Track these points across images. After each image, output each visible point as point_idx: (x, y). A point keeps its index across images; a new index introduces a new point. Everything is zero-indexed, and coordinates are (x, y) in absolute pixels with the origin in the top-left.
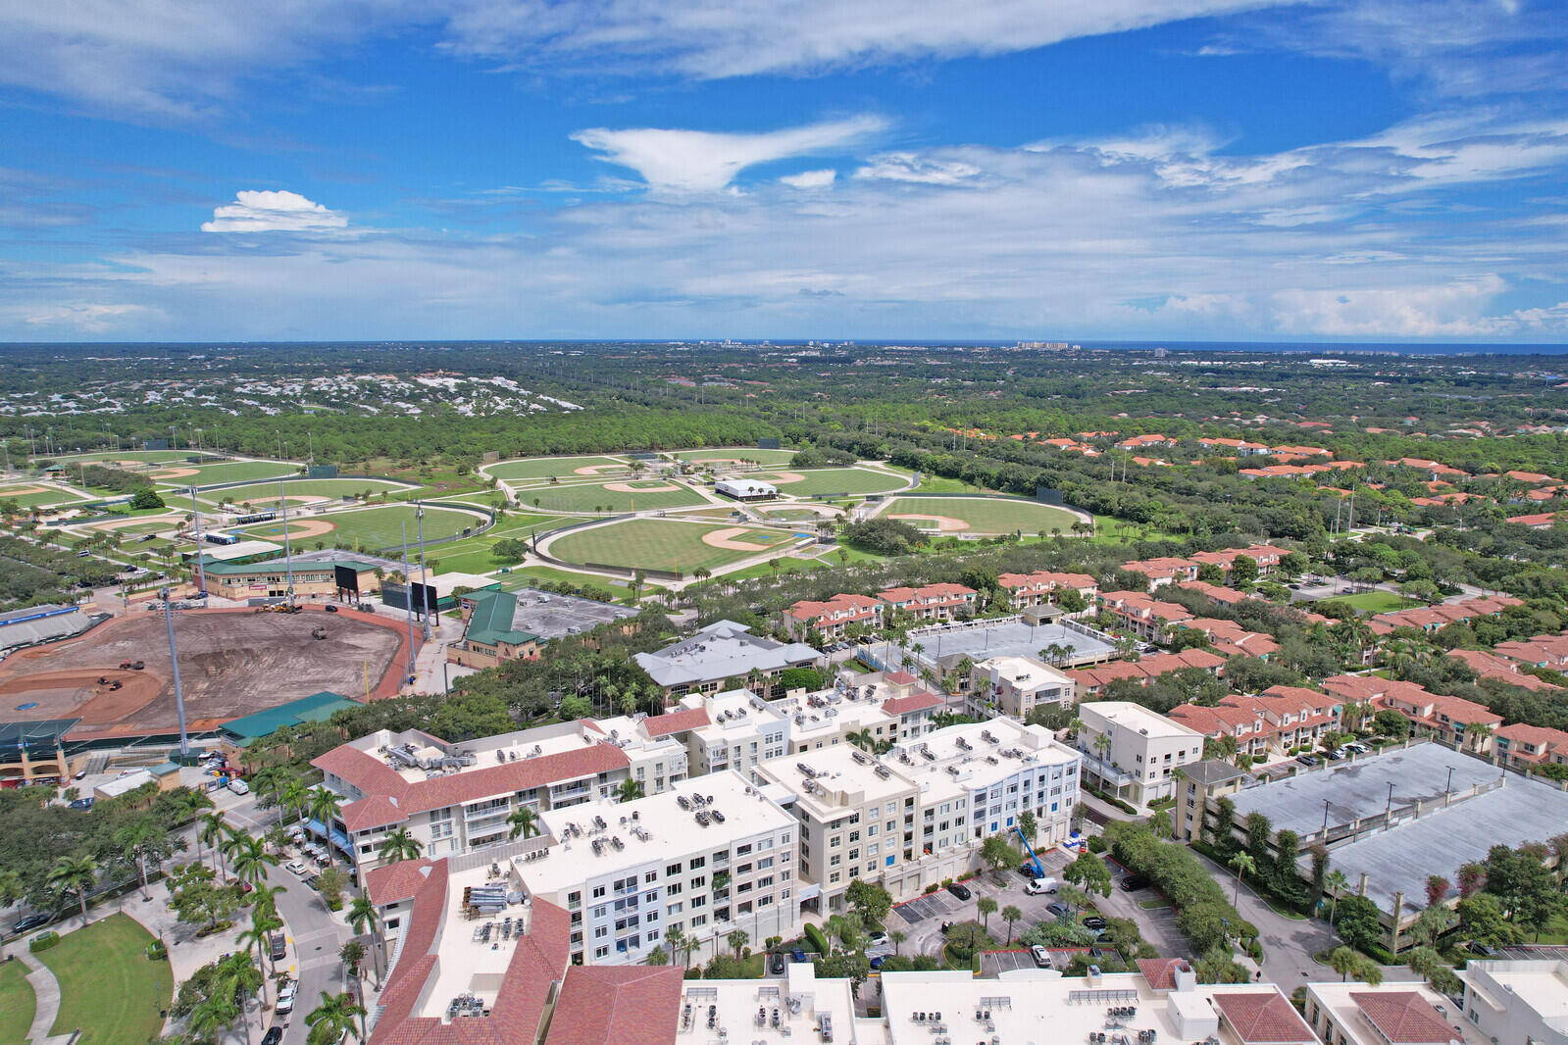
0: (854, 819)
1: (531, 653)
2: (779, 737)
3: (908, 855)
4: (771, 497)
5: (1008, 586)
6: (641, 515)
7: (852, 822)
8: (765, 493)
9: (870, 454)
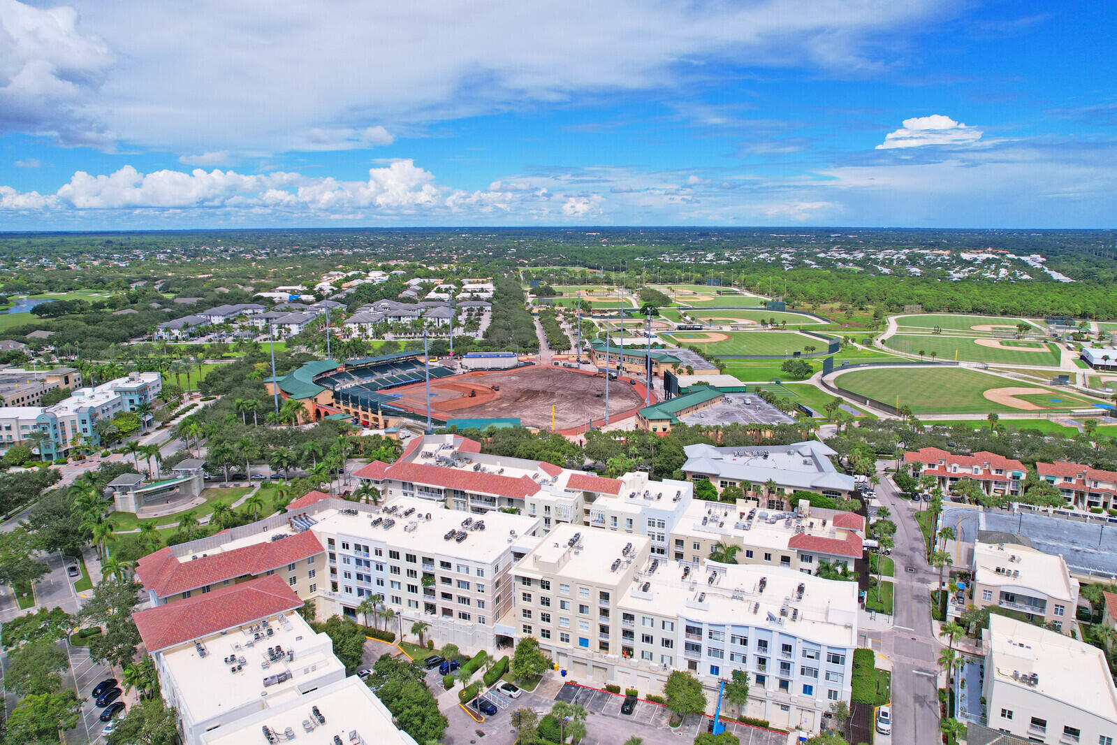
1: (664, 430)
2: (662, 525)
3: (604, 646)
7: (543, 586)
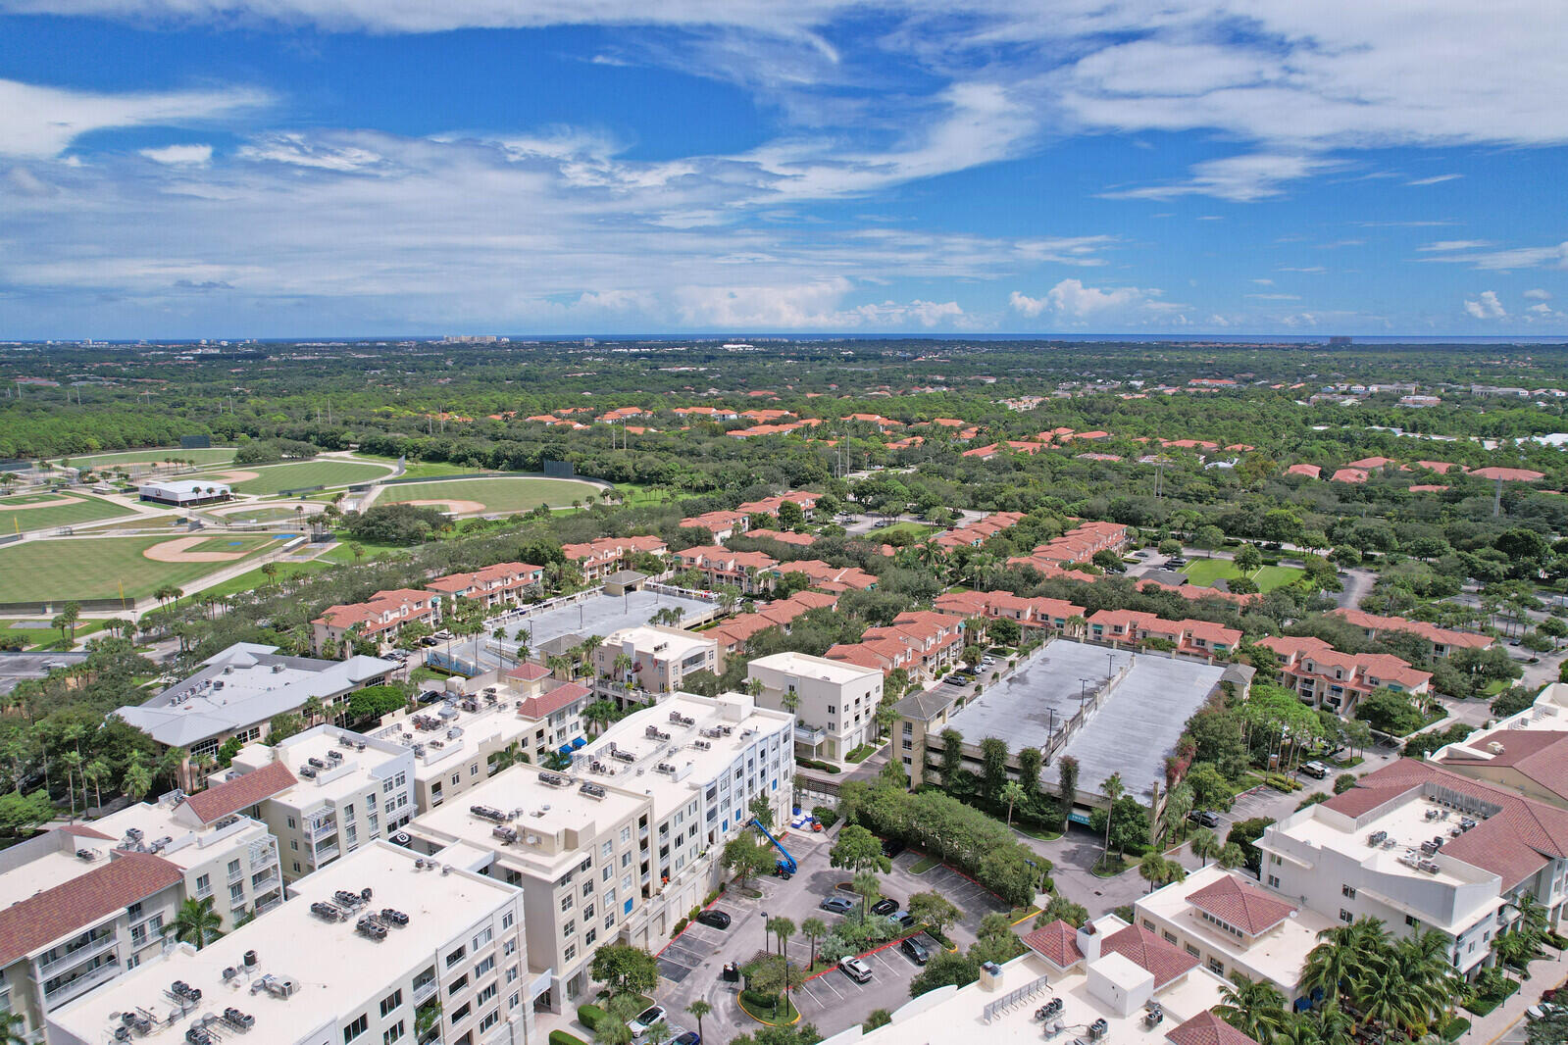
0: (586, 865)
2: (401, 780)
3: (647, 892)
4: (224, 498)
5: (576, 558)
6: (32, 536)
7: (584, 869)
8: (217, 494)
9: (334, 445)
